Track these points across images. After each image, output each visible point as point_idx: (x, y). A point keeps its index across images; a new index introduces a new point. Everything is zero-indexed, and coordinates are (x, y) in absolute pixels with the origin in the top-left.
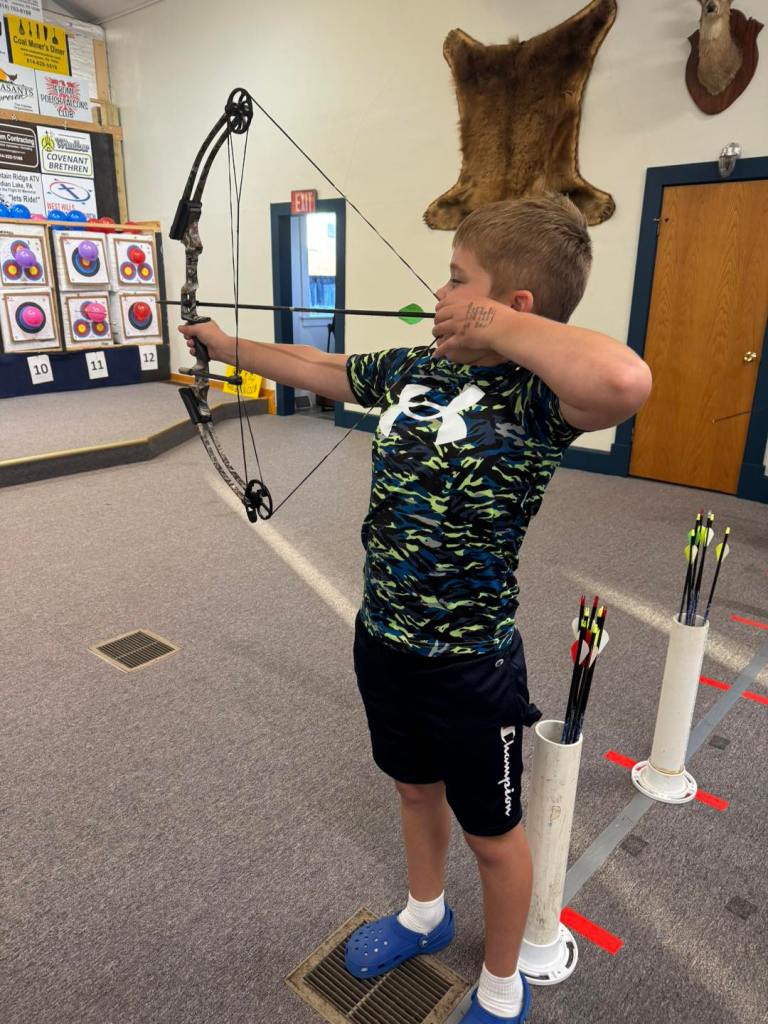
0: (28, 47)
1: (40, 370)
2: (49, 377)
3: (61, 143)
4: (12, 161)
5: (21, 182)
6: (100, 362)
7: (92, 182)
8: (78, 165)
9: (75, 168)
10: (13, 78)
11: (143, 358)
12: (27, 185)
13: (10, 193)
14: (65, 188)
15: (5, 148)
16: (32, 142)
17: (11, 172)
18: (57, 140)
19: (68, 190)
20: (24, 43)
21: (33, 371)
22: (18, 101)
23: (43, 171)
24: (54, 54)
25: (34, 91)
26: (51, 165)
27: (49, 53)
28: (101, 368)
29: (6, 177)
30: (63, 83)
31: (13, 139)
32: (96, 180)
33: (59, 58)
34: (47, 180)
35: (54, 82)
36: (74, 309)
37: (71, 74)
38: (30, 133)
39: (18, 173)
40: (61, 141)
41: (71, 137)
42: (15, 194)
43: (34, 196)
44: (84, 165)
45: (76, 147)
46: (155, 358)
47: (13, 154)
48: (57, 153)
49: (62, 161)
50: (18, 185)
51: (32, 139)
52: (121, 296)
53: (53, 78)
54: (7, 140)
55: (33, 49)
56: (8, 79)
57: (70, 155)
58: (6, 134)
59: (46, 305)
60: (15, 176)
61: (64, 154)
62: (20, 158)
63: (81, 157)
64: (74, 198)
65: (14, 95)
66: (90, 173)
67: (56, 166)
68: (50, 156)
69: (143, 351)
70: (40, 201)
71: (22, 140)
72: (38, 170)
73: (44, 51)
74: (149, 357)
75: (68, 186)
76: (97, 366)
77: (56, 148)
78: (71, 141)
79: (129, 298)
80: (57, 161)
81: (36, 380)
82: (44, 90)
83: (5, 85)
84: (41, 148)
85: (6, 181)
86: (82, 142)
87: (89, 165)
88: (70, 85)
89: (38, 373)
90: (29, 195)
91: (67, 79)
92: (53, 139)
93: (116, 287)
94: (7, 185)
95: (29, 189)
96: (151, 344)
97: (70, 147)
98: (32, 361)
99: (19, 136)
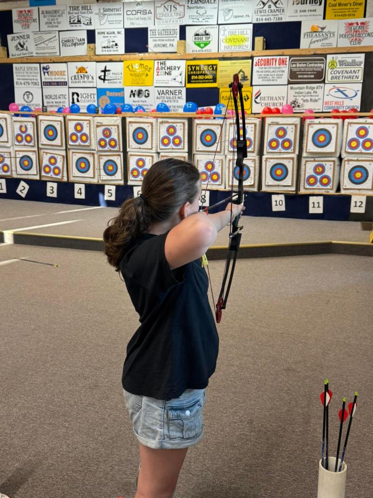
0: (337, 7)
1: (278, 204)
2: (283, 208)
3: (342, 63)
4: (308, 78)
5: (310, 91)
6: (318, 203)
7: (361, 85)
8: (352, 75)
9: (350, 77)
10: (323, 28)
11: (353, 204)
12: (314, 92)
13: (302, 98)
14: (339, 91)
15: (305, 71)
16: (322, 65)
17: (305, 85)
18: (339, 61)
19: (342, 92)
20: (335, 5)
21: (274, 203)
22: (324, 42)
23: (326, 82)
24: (355, 7)
25: (336, 34)
26: (332, 78)
27: (352, 7)
28: (319, 207)
29: (301, 88)
30: (357, 24)
31: (310, 65)
32: (363, 83)
33: (358, 9)
34: (328, 87)
35: (351, 24)
36: (309, 169)
37: (365, 16)
38: (322, 60)
39: (309, 85)
40: (343, 61)
41: (349, 58)
42: (305, 98)
43: (317, 98)
44: (357, 74)
45: (354, 63)
46: (364, 205)
47: (308, 75)
48: (337, 70)
49: (340, 74)
50: (308, 93)
51: (322, 63)
52: (345, 161)
53: (350, 22)
54: (306, 67)
55: (340, 7)
56: (320, 30)
57: (347, 69)
58: (306, 63)
59: (290, 165)
60: (307, 87)
61: (342, 69)
62: (313, 76)
63: (355, 69)
64: (344, 97)
65: (322, 39)
66: (361, 79)
67: (336, 78)
68: (333, 72)
69: (353, 199)
70: (321, 102)
71: (316, 65)
72: (324, 82)
73: (348, 7)
74: (358, 204)
75: (341, 89)
76: (316, 205)
77: (338, 66)
78: (350, 60)
79: (351, 163)
80: (338, 75)
81: (275, 209)
82: (343, 31)
83: (317, 34)
84: (327, 68)
85: (301, 91)
86: (357, 60)
87: (361, 74)
88: (363, 23)
89: (276, 205)
90: (314, 98)
91: (361, 20)
92: (337, 61)
93: (344, 155)
94: (301, 93)
95: (315, 94)
96: (363, 195)
97: (348, 64)
98: (274, 198)
99: (314, 63)
